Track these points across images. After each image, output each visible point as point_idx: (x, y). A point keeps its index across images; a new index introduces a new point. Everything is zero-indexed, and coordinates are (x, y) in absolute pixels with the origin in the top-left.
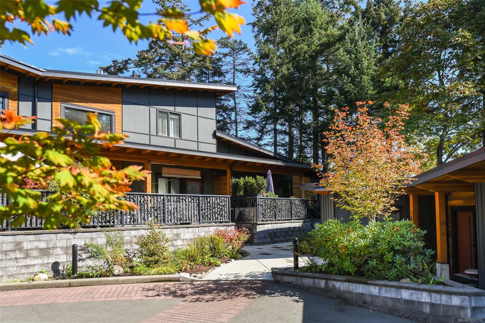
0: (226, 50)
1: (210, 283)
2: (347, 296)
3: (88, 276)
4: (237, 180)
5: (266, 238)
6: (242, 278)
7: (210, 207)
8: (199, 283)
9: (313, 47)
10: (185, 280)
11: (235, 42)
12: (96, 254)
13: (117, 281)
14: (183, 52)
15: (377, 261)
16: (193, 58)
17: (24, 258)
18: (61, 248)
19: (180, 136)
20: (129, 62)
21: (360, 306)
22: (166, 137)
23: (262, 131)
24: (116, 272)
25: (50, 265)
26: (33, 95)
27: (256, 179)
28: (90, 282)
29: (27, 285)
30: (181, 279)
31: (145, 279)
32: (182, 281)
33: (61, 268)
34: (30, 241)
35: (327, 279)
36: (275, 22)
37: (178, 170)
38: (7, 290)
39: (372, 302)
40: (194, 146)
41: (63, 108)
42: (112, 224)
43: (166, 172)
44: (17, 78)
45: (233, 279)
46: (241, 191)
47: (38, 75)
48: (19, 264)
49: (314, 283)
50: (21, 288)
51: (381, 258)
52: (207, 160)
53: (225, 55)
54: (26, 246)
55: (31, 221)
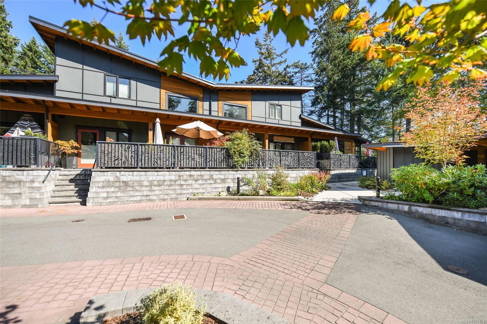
0: (297, 70)
1: (319, 203)
2: (430, 217)
3: (247, 195)
4: (316, 143)
5: (336, 179)
6: (339, 202)
7: (305, 158)
8: (311, 203)
9: (354, 61)
10: (302, 200)
11: (302, 64)
12: (248, 184)
13: (263, 198)
14: (272, 73)
15: (457, 194)
16: (277, 76)
17: (214, 183)
18: (231, 179)
19: (281, 118)
20: (243, 82)
21: (442, 225)
22: (274, 119)
23: (320, 116)
24: (261, 194)
25: (226, 188)
26: (209, 98)
27: (329, 142)
28: (248, 198)
29: (218, 198)
30: (300, 200)
31: (279, 199)
32: (301, 201)
33: (231, 190)
34: (217, 175)
35: (410, 205)
36: (329, 48)
37: (282, 137)
38: (208, 200)
39: (454, 224)
40: (289, 123)
41: (223, 104)
42: (254, 167)
43: (276, 139)
44: (202, 89)
45: (333, 201)
46: (318, 150)
47: (213, 87)
48: (212, 187)
49: (398, 207)
50: (215, 199)
51: (461, 192)
52: (297, 132)
53: (296, 73)
54: (215, 177)
55: (216, 164)
